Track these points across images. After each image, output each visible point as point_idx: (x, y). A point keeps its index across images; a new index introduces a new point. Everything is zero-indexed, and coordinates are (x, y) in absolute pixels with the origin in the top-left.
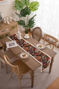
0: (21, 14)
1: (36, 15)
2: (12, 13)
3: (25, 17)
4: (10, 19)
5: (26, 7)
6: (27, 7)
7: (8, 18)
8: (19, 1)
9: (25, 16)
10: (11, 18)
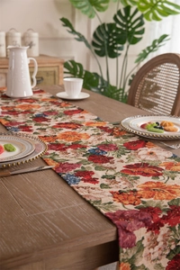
0: (94, 44)
1: (165, 36)
2: (50, 26)
3: (112, 61)
4: (31, 45)
5: (122, 7)
6: (127, 9)
7: (19, 35)
9: (113, 55)
10: (35, 37)
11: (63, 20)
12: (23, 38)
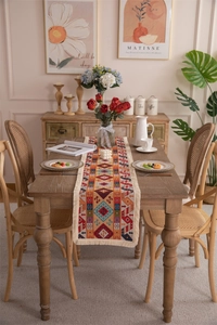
0: (208, 107)
4: (151, 107)
7: (144, 100)
8: (208, 56)
11: (178, 89)
12: (146, 102)
